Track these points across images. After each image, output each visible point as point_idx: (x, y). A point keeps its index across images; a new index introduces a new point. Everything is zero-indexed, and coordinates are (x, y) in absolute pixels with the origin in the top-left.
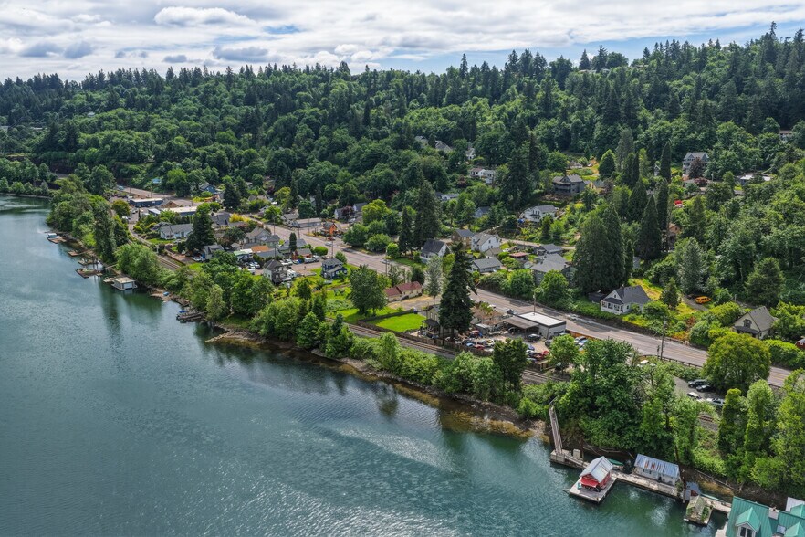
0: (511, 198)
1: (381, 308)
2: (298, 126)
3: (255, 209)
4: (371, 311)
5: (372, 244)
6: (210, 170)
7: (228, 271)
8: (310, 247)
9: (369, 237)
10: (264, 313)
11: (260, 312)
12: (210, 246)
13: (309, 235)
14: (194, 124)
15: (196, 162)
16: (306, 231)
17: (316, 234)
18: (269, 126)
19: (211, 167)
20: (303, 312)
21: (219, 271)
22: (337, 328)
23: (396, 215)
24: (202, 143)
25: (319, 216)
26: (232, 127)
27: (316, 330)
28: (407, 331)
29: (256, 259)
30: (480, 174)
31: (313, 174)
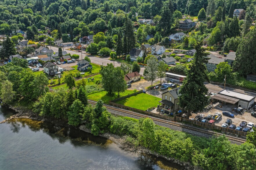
0: (162, 30)
1: (123, 91)
2: (59, 7)
3: (41, 39)
4: (117, 94)
5: (101, 53)
6: (21, 24)
7: (17, 70)
8: (70, 55)
9: (99, 49)
10: (42, 100)
11: (39, 99)
12: (13, 56)
13: (68, 50)
14: (14, 6)
15: (14, 21)
16: (67, 48)
17: (72, 49)
18: (47, 7)
19: (22, 23)
20: (71, 99)
21: (11, 70)
22: (98, 112)
23: (111, 38)
24: (18, 13)
25: (72, 41)
26: (31, 8)
27: (83, 113)
28: (149, 109)
29: (40, 62)
30: (143, 22)
31: (68, 24)
